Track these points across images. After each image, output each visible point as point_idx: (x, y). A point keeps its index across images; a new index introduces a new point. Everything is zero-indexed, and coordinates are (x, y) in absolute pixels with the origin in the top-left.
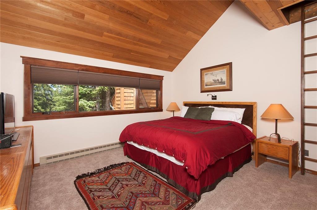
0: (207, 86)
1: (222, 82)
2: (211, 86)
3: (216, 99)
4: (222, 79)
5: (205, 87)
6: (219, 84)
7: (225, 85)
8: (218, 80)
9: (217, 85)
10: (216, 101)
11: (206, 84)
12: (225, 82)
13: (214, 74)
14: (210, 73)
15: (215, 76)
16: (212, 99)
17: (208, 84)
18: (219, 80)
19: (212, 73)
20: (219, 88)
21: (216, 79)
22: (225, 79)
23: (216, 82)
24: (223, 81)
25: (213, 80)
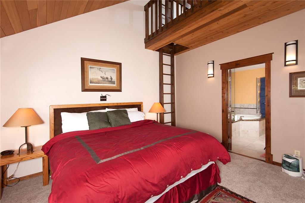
0: (93, 83)
1: (112, 82)
2: (98, 83)
3: (105, 100)
4: (111, 78)
5: (90, 84)
6: (108, 82)
7: (115, 85)
8: (107, 78)
9: (106, 84)
10: (107, 103)
11: (91, 80)
12: (115, 82)
13: (102, 70)
14: (97, 68)
15: (104, 73)
16: (101, 101)
17: (95, 81)
18: (109, 79)
19: (100, 68)
20: (109, 87)
21: (105, 76)
22: (115, 78)
23: (105, 79)
24: (112, 80)
25: (101, 77)
